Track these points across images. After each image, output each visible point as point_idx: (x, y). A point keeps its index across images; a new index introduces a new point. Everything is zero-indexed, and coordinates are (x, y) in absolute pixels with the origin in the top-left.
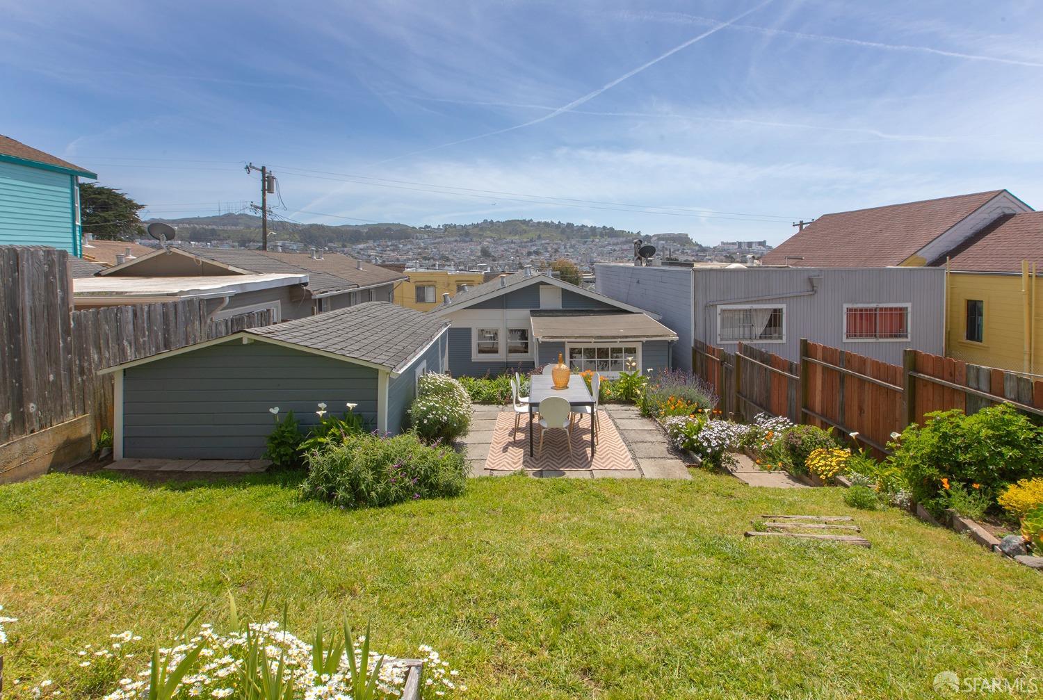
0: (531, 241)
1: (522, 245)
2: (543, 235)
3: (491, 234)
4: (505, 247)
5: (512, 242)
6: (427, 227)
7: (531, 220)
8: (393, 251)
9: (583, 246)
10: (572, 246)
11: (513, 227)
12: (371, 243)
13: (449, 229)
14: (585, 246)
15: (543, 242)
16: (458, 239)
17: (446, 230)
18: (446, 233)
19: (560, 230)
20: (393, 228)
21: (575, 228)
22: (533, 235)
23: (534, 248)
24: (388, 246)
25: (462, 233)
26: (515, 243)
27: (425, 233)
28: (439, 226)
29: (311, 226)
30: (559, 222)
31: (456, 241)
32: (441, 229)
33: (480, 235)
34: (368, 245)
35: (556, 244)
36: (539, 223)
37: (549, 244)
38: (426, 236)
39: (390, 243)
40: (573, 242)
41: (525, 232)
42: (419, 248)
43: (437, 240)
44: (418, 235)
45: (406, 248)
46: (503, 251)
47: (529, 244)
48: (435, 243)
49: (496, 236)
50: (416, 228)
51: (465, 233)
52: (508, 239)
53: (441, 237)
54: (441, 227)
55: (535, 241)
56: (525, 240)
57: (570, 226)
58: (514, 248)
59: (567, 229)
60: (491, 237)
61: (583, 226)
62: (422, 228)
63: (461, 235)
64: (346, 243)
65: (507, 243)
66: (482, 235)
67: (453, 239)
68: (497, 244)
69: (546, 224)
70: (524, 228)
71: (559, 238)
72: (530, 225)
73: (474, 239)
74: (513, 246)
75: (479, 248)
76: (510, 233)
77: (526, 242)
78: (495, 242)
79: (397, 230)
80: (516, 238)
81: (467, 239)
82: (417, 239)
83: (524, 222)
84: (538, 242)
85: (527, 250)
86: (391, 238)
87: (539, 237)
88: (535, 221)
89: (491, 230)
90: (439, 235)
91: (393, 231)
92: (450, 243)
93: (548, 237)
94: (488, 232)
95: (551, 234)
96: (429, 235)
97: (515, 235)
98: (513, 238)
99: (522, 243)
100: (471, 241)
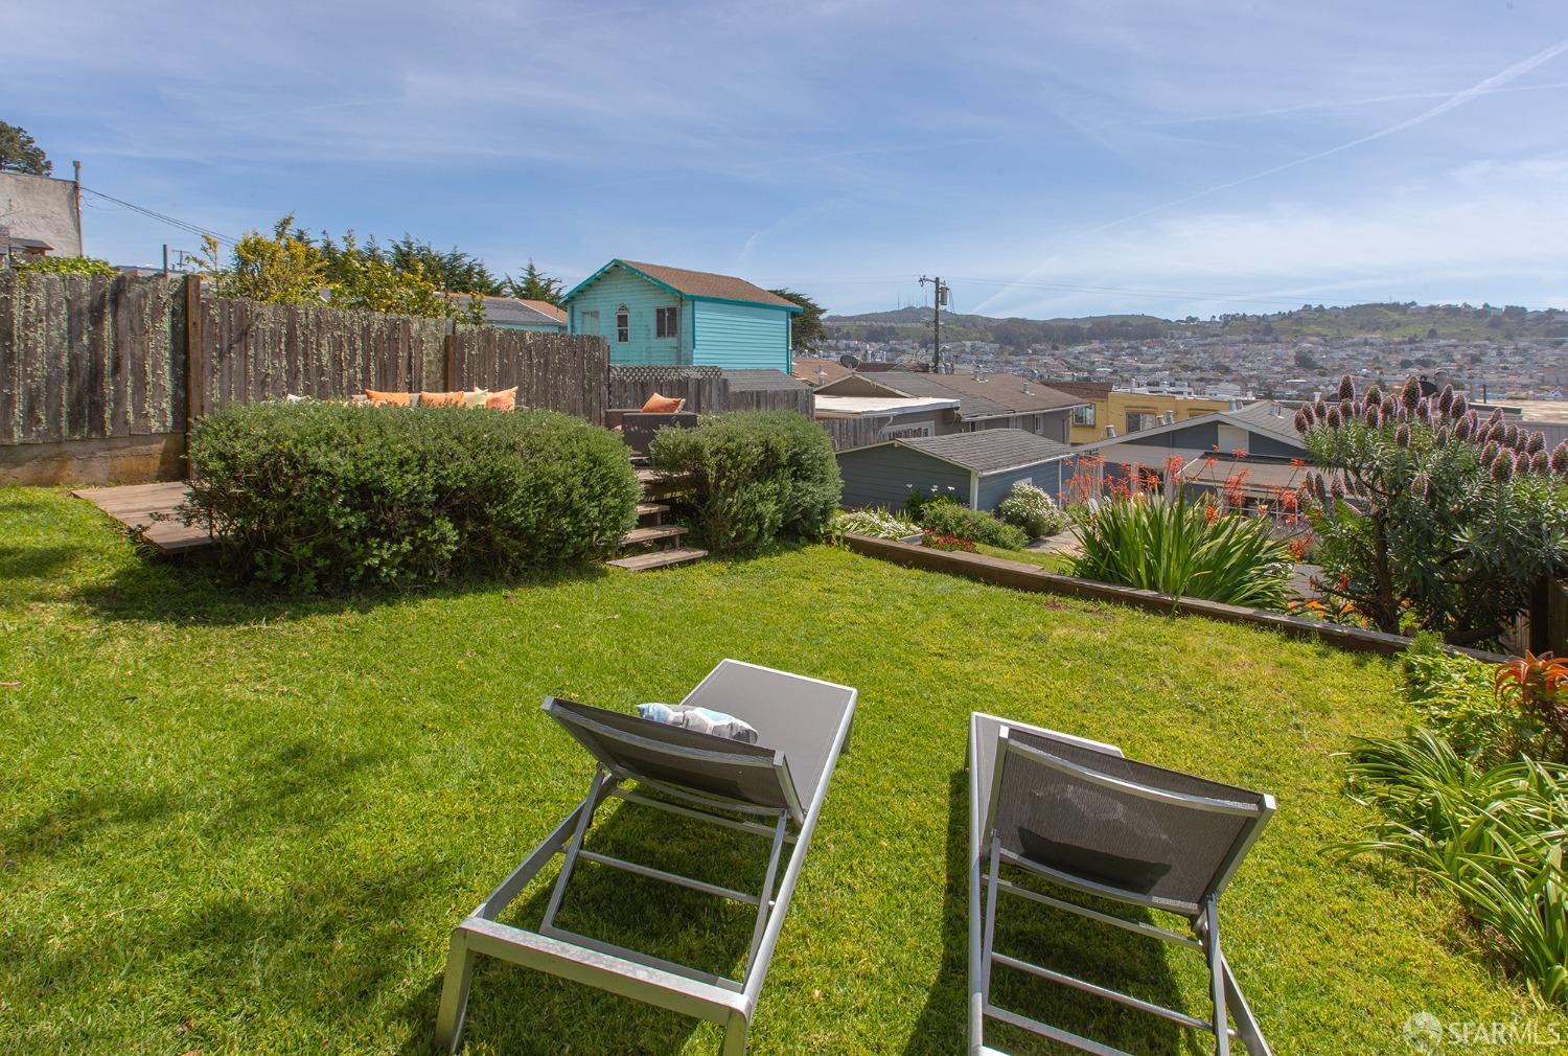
0: (1412, 341)
1: (1389, 348)
2: (1441, 331)
3: (1319, 329)
4: (1350, 351)
5: (1366, 343)
6: (1191, 319)
7: (1413, 303)
8: (1130, 355)
9: (1549, 351)
10: (1517, 351)
11: (1368, 316)
12: (1096, 345)
13: (1231, 323)
14: (1557, 351)
15: (1442, 342)
16: (1250, 338)
17: (1226, 324)
18: (1227, 328)
19: (1487, 320)
20: (1131, 322)
21: (1529, 317)
22: (1421, 331)
23: (1419, 355)
24: (1122, 349)
25: (1257, 328)
26: (1372, 344)
27: (1187, 328)
28: (1214, 317)
29: (1011, 320)
30: (1486, 305)
31: (1245, 341)
32: (1218, 323)
33: (1295, 331)
34: (1090, 347)
35: (1475, 346)
36: (1432, 308)
37: (1456, 346)
38: (1189, 334)
39: (1126, 345)
40: (1523, 344)
41: (1398, 325)
42: (1176, 352)
43: (1209, 340)
44: (1174, 331)
45: (1153, 352)
46: (1345, 359)
47: (1407, 347)
48: (1206, 345)
49: (1331, 333)
50: (1170, 321)
51: (1264, 329)
52: (1359, 337)
53: (1218, 335)
54: (1217, 319)
55: (1421, 341)
56: (1397, 339)
57: (1515, 313)
58: (1369, 355)
59: (1507, 319)
60: (1319, 335)
61: (1552, 312)
62: (1182, 321)
63: (1256, 331)
64: (1058, 345)
65: (1354, 344)
66: (1299, 331)
67: (1238, 338)
68: (1332, 347)
69: (1451, 310)
71: (1484, 336)
72: (1409, 312)
73: (1282, 338)
74: (1367, 349)
75: (1292, 352)
76: (1361, 328)
77: (1400, 343)
78: (1327, 342)
79: (1138, 325)
80: (1376, 337)
81: (1268, 338)
82: (1172, 338)
83: (1395, 307)
84: (1429, 344)
85: (1401, 358)
86: (1127, 336)
87: (1433, 334)
88: (1424, 303)
89: (1319, 324)
90: (1212, 333)
91: (1131, 326)
92: (1233, 344)
93: (1455, 334)
94: (1312, 326)
95: (1464, 328)
96: (1194, 333)
97: (1374, 330)
98: (1368, 336)
99: (1390, 344)
100: (1276, 340)
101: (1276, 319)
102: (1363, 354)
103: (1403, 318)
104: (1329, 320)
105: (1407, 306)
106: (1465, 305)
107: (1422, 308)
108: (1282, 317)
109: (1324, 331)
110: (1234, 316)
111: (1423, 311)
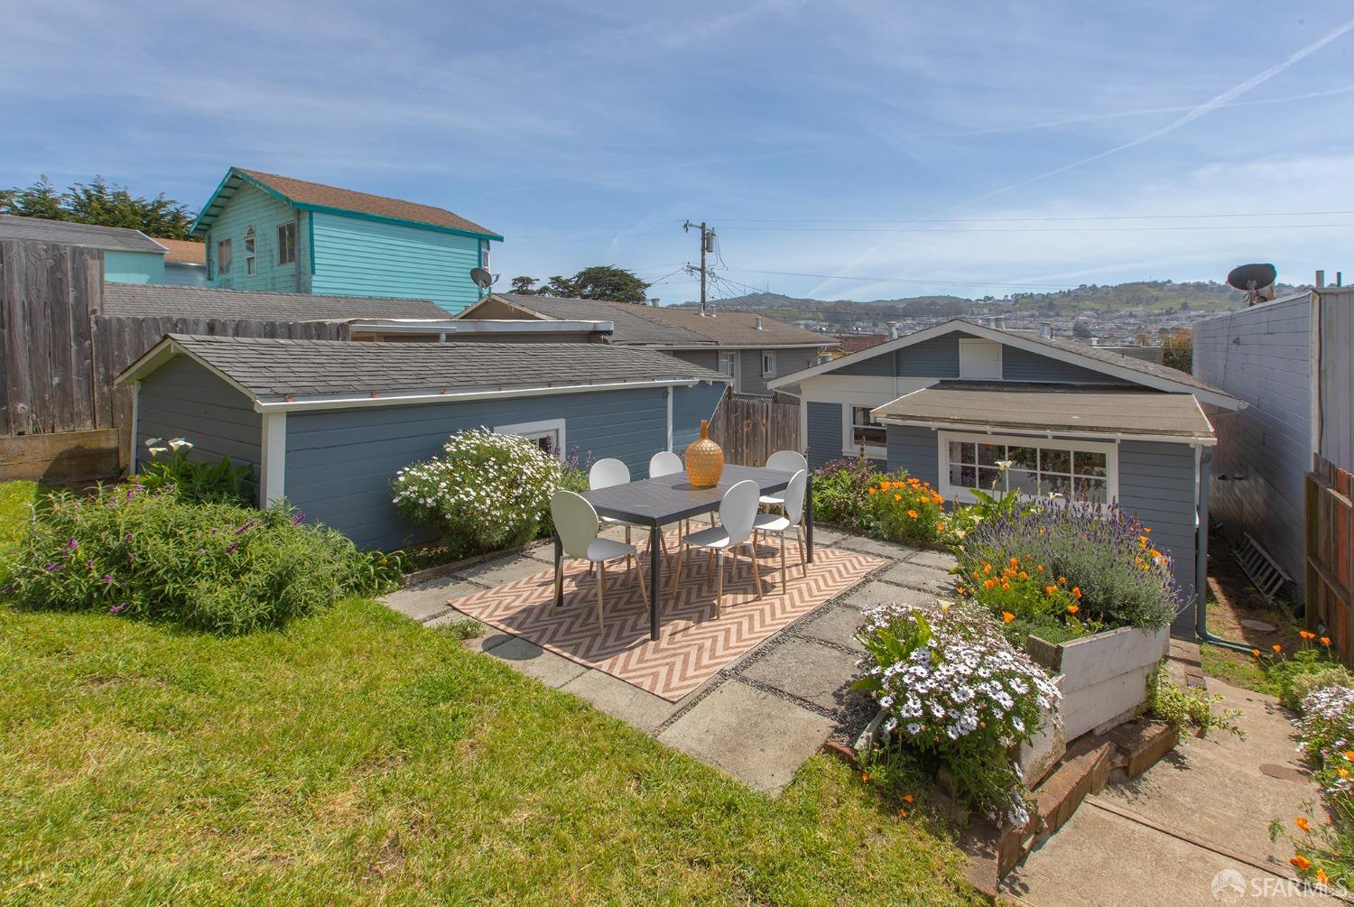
0: (1168, 312)
1: (1149, 319)
2: (1192, 303)
3: (1093, 305)
5: (1131, 315)
6: (988, 298)
7: (1169, 281)
11: (1132, 293)
12: (909, 321)
13: (1021, 300)
15: (1193, 313)
16: (1037, 313)
17: (1016, 302)
18: (1017, 305)
20: (937, 301)
22: (1176, 305)
23: (1174, 323)
25: (1042, 305)
26: (1135, 316)
27: (984, 306)
28: (1007, 296)
29: (837, 302)
31: (1032, 316)
32: (1010, 301)
33: (1073, 306)
36: (1184, 285)
38: (986, 311)
39: (934, 321)
41: (1157, 300)
44: (974, 309)
47: (1164, 318)
49: (1103, 308)
51: (1048, 305)
52: (1125, 310)
53: (1010, 312)
54: (1009, 298)
55: (1175, 312)
56: (1156, 312)
58: (1134, 324)
60: (1092, 309)
62: (981, 300)
63: (1041, 307)
65: (1121, 317)
66: (1077, 306)
67: (1029, 313)
68: (1103, 319)
69: (1199, 287)
70: (1155, 293)
71: (1226, 307)
72: (1165, 289)
73: (1063, 313)
74: (1132, 321)
75: (1071, 325)
76: (1127, 303)
77: (1158, 315)
78: (1099, 315)
79: (945, 305)
80: (1139, 310)
81: (1051, 313)
82: (973, 314)
83: (1154, 285)
84: (1183, 315)
85: (1160, 326)
86: (935, 314)
87: (1185, 307)
88: (1177, 281)
89: (1093, 300)
90: (1005, 310)
91: (939, 305)
92: (1023, 319)
93: (1203, 306)
94: (1087, 303)
95: (1210, 301)
96: (990, 310)
97: (1138, 304)
98: (1132, 309)
99: (1149, 316)
100: (1058, 315)
101: (1058, 296)
102: (1129, 324)
103: (1161, 294)
104: (1101, 297)
105: (1164, 284)
106: (1211, 282)
107: (1176, 285)
108: (1063, 295)
109: (1096, 306)
110: (1023, 295)
111: (1177, 288)
